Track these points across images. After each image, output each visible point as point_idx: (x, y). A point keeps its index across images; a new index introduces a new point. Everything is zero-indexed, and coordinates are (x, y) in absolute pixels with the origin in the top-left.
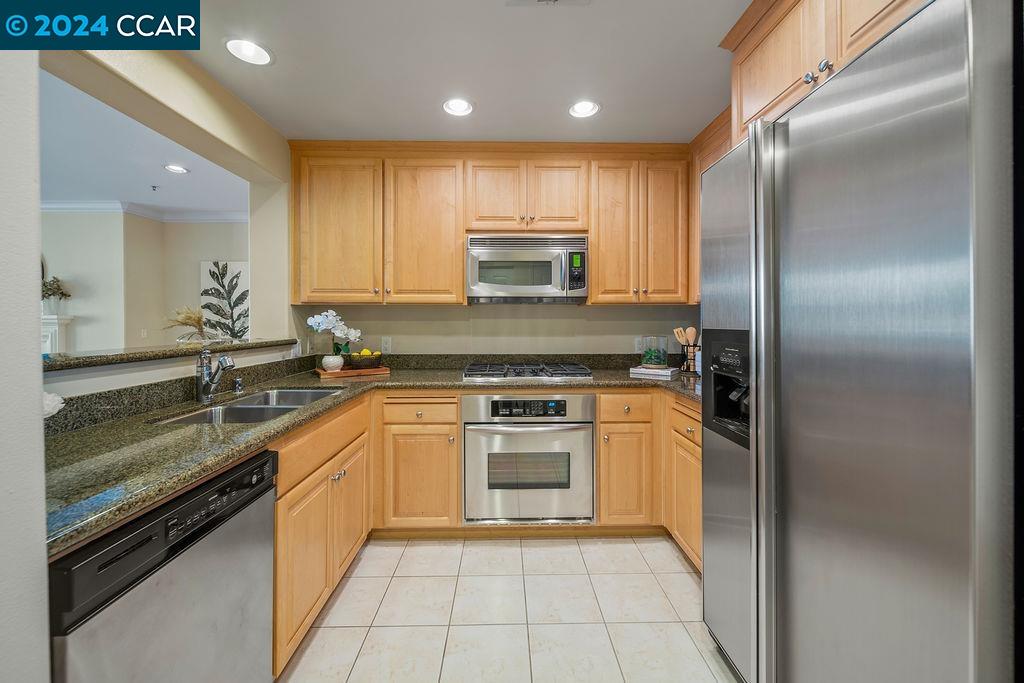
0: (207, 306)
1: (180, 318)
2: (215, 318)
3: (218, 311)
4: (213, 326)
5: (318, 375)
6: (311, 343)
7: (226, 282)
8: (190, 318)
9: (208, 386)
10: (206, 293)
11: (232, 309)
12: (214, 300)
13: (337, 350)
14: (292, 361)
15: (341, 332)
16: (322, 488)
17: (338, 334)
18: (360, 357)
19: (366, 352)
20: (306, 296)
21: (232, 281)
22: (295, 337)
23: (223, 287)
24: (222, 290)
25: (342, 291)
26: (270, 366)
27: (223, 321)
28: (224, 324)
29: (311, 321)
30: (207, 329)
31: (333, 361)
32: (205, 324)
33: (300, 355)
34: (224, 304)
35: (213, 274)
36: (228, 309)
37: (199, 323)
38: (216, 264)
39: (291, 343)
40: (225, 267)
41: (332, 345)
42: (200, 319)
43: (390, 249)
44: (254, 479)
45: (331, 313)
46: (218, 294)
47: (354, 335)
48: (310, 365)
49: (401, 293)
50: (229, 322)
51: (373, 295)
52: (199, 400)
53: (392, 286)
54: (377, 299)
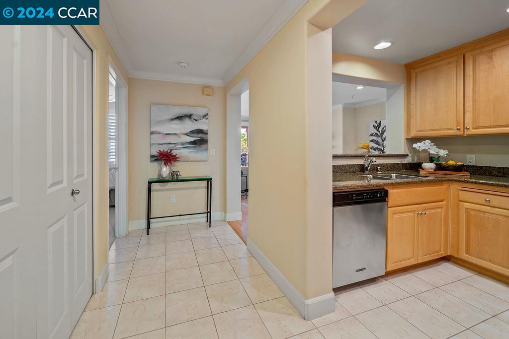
0: (372, 141)
1: (361, 146)
2: (375, 146)
3: (377, 143)
4: (375, 149)
5: (419, 171)
6: (418, 157)
7: (380, 129)
8: (364, 146)
9: (367, 168)
10: (372, 135)
11: (383, 141)
12: (375, 138)
13: (431, 160)
14: (406, 164)
15: (434, 150)
16: (411, 214)
17: (432, 152)
18: (447, 164)
19: (451, 162)
20: (413, 134)
21: (383, 128)
22: (408, 152)
23: (379, 132)
24: (378, 133)
25: (435, 130)
26: (394, 165)
27: (379, 147)
28: (379, 148)
29: (415, 146)
30: (371, 150)
31: (429, 166)
32: (371, 148)
33: (411, 162)
34: (379, 140)
35: (375, 127)
36: (381, 142)
37: (368, 148)
38: (376, 122)
39: (405, 156)
40: (380, 123)
41: (429, 158)
42: (368, 146)
43: (469, 104)
44: (379, 195)
45: (428, 141)
46: (377, 135)
47: (443, 153)
48: (416, 167)
49: (478, 129)
50: (382, 148)
51: (457, 131)
52: (364, 172)
53: (471, 125)
54: (459, 133)
